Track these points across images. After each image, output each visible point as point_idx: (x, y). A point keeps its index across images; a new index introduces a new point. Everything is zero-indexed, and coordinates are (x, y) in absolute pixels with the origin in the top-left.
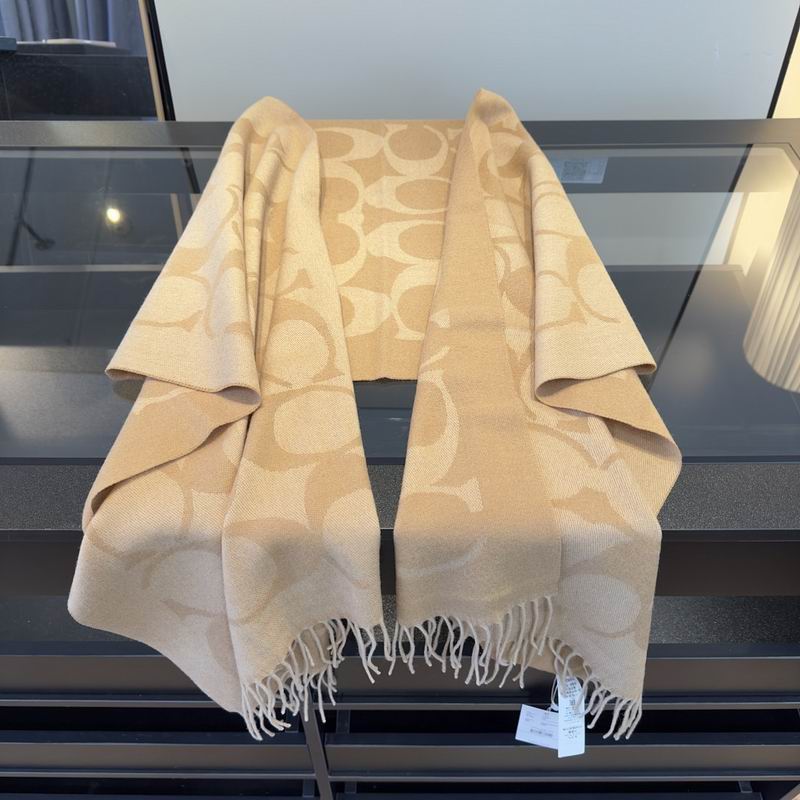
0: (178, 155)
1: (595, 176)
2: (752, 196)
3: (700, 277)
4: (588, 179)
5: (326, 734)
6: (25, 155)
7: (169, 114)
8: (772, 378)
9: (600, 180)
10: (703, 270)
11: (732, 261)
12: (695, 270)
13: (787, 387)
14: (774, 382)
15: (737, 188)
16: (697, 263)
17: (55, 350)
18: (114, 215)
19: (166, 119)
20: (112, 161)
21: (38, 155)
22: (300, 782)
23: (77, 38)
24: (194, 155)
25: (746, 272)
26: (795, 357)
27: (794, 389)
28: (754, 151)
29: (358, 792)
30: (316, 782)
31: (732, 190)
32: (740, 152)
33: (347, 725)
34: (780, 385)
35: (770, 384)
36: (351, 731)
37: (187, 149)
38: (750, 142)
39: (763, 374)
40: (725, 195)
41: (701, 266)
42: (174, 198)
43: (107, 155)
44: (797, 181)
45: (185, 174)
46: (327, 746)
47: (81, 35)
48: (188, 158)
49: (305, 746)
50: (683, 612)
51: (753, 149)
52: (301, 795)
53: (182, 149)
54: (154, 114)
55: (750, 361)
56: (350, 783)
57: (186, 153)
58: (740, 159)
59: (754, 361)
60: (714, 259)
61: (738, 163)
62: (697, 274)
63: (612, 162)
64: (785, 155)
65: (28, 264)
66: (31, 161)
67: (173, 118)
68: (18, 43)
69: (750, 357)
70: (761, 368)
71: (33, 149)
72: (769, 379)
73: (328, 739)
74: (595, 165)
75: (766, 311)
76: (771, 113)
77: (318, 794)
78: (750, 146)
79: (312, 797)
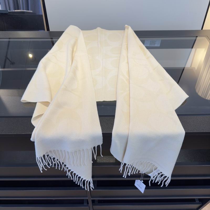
0: (50, 40)
1: (158, 45)
2: (198, 50)
4: (156, 45)
6: (8, 40)
7: (48, 29)
8: (203, 96)
9: (159, 45)
11: (192, 66)
13: (206, 99)
14: (203, 97)
15: (194, 47)
16: (184, 67)
18: (31, 56)
19: (47, 31)
20: (30, 41)
21: (11, 40)
22: (83, 200)
24: (54, 40)
25: (196, 69)
26: (209, 90)
27: (208, 99)
29: (98, 203)
30: (88, 200)
31: (192, 48)
32: (194, 38)
33: (96, 185)
34: (205, 98)
35: (202, 98)
37: (52, 38)
39: (200, 95)
40: (190, 49)
41: (184, 68)
44: (209, 45)
47: (21, 9)
50: (181, 155)
53: (51, 38)
54: (44, 30)
55: (197, 92)
56: (96, 200)
57: (52, 39)
59: (198, 92)
60: (188, 66)
61: (194, 41)
62: (184, 69)
63: (162, 40)
64: (206, 39)
67: (49, 31)
68: (9, 11)
69: (197, 91)
70: (200, 94)
71: (10, 38)
72: (202, 97)
74: (158, 41)
75: (201, 79)
76: (202, 29)
77: (88, 203)
78: (197, 37)
79: (86, 204)
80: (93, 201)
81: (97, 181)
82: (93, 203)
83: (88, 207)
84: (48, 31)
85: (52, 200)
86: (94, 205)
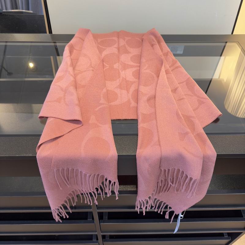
0: (53, 44)
1: (180, 51)
2: (227, 58)
3: (212, 82)
4: (178, 52)
5: (100, 220)
6: (4, 44)
7: (50, 32)
9: (182, 53)
10: (212, 80)
11: (221, 78)
12: (210, 80)
13: (237, 116)
15: (222, 55)
16: (211, 78)
17: (15, 105)
20: (31, 46)
21: (8, 44)
22: (92, 235)
23: (19, 9)
24: (58, 44)
25: (225, 81)
27: (240, 116)
28: (228, 44)
29: (110, 238)
30: (97, 235)
31: (221, 56)
32: (223, 44)
33: (107, 217)
34: (235, 115)
36: (108, 219)
37: (56, 42)
38: (226, 41)
39: (230, 112)
40: (219, 57)
41: (212, 79)
42: (52, 57)
43: (30, 44)
45: (55, 50)
46: (101, 224)
47: (20, 9)
48: (55, 45)
49: (94, 224)
51: (227, 43)
52: (92, 240)
53: (54, 42)
54: (46, 33)
56: (107, 235)
57: (55, 43)
58: (223, 46)
59: (228, 108)
60: (216, 77)
63: (185, 47)
64: (237, 45)
65: (6, 78)
66: (6, 46)
67: (52, 33)
69: (226, 107)
70: (230, 110)
71: (6, 42)
72: (232, 114)
73: (101, 222)
74: (180, 47)
75: (231, 93)
76: (232, 33)
77: (97, 239)
78: (226, 42)
79: (96, 240)
80: (104, 237)
81: (108, 212)
82: (103, 239)
83: (98, 244)
84: (50, 34)
85: (55, 236)
86: (104, 241)
